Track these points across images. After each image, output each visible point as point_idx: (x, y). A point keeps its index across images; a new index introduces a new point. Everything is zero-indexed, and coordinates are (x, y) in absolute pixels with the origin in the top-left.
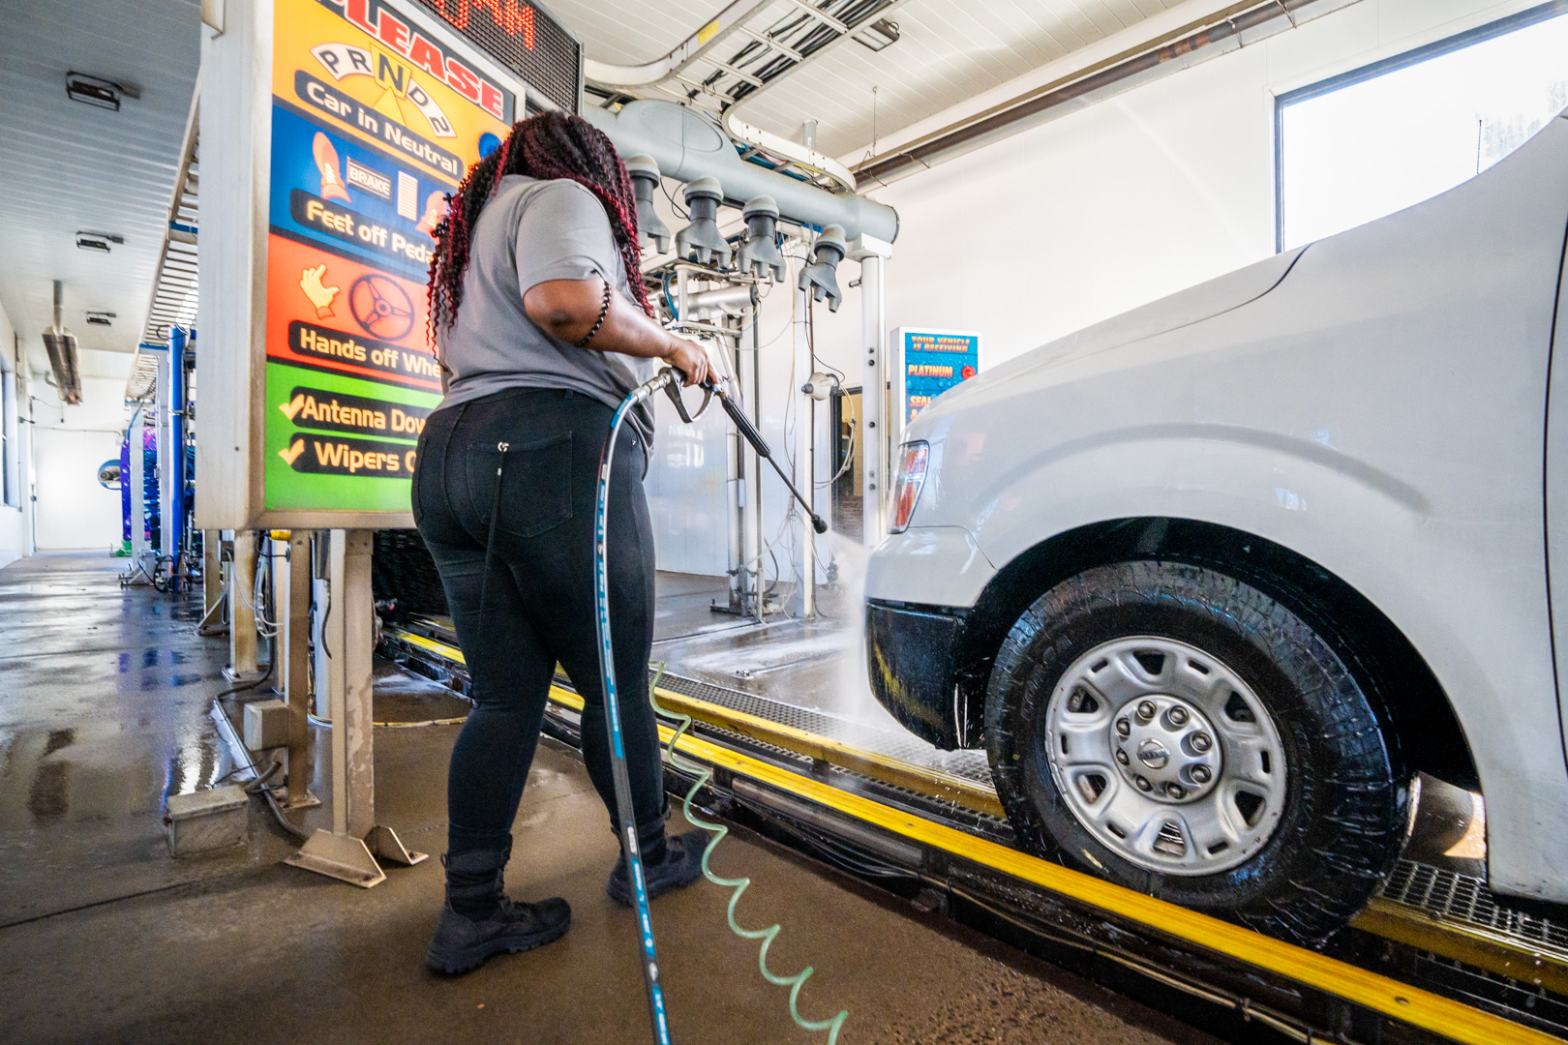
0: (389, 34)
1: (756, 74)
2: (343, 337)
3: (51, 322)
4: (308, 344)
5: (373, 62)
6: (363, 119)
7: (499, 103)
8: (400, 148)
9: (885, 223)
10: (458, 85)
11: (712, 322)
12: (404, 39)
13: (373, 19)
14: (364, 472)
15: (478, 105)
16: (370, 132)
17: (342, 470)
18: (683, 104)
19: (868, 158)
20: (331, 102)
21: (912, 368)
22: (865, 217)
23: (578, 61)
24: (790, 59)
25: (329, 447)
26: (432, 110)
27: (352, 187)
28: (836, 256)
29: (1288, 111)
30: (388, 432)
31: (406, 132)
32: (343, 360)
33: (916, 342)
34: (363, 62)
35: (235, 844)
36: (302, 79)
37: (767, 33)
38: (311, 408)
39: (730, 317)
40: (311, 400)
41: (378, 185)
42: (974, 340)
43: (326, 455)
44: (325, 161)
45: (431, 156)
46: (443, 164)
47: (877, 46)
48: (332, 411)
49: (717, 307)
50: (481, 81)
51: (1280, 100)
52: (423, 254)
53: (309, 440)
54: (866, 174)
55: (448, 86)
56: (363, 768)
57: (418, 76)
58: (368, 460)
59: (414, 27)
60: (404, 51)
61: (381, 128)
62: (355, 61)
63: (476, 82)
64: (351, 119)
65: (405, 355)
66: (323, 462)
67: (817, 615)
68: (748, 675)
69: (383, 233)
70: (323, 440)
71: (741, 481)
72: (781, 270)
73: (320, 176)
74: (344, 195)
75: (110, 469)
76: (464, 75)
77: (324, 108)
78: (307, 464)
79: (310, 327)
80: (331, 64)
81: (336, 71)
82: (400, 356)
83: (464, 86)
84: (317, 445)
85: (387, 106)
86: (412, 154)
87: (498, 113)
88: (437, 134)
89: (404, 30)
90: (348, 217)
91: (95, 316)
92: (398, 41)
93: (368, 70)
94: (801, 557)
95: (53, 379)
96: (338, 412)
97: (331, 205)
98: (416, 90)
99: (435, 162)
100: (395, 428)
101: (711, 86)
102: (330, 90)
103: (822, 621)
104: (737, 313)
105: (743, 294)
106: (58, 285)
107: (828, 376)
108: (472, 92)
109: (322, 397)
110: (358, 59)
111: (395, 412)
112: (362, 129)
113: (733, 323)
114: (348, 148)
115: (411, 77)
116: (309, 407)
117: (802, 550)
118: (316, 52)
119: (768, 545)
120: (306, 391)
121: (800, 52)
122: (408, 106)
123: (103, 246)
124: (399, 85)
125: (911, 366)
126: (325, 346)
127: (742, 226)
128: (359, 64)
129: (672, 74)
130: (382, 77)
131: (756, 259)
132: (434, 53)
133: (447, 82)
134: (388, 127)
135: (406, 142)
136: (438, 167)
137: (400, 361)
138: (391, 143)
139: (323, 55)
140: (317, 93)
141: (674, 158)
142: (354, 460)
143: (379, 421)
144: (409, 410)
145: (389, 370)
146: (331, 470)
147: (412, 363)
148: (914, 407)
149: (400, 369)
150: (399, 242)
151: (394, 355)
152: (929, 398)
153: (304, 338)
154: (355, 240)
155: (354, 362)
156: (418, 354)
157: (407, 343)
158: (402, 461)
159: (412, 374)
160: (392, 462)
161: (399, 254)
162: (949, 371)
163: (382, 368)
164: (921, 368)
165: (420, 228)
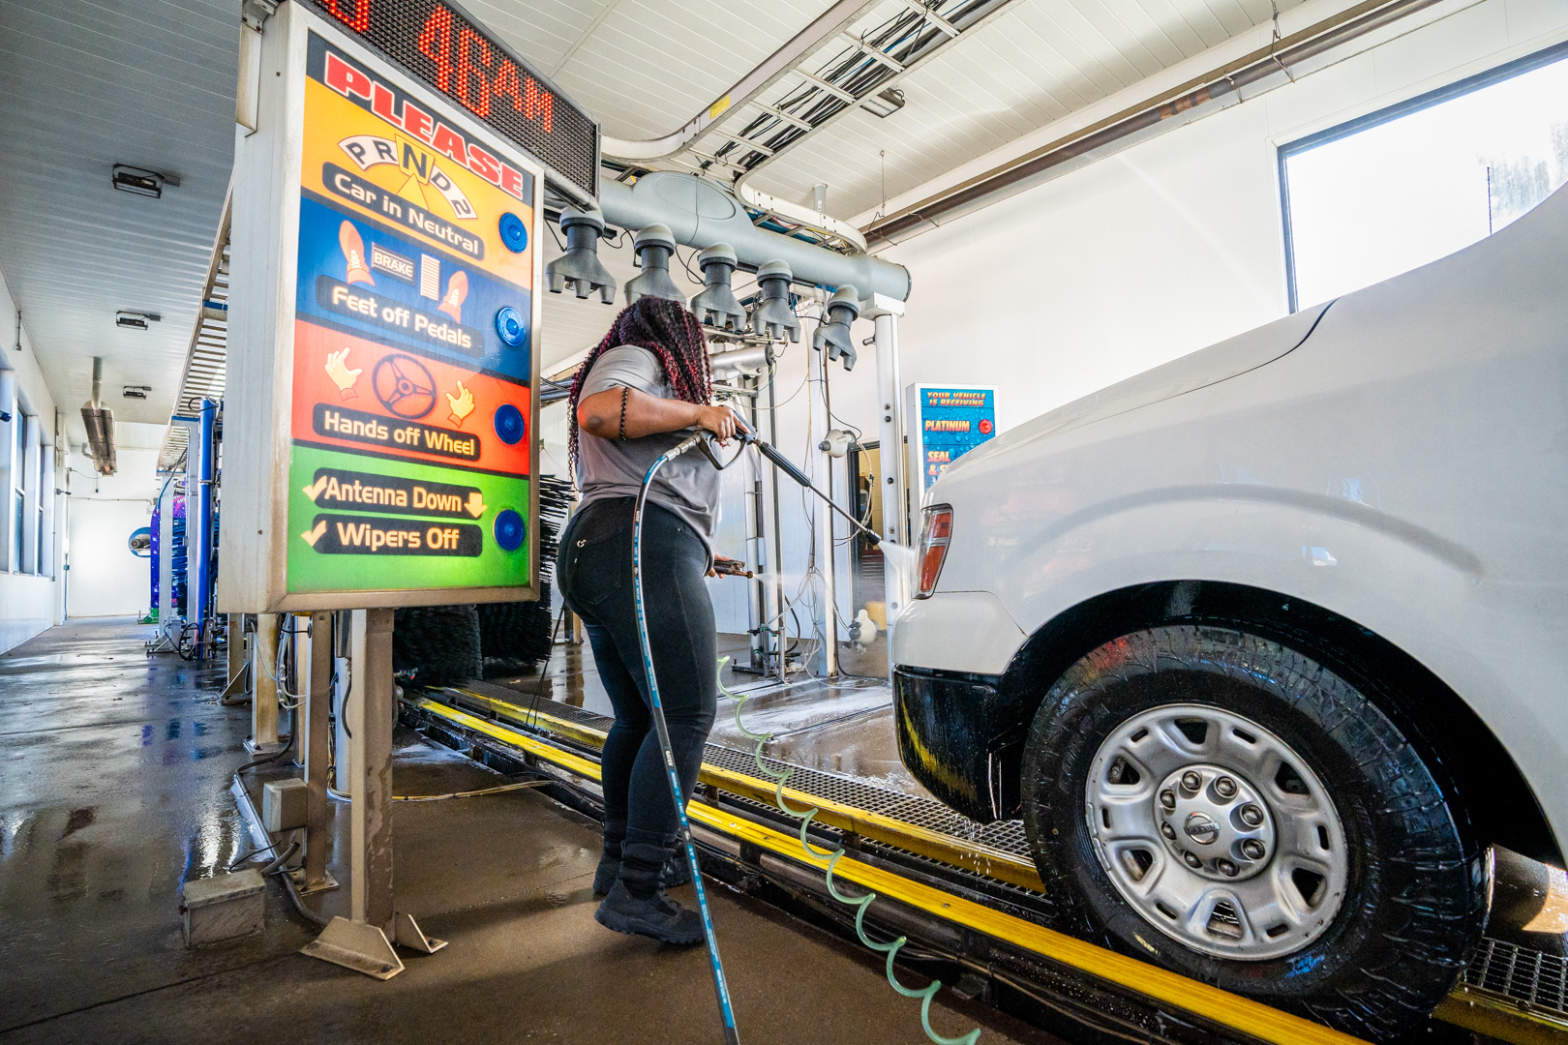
0: (414, 125)
1: (767, 144)
2: (366, 418)
3: (90, 397)
4: (332, 425)
5: (397, 151)
6: (388, 206)
7: (519, 184)
8: (423, 231)
9: (898, 282)
10: (479, 169)
11: (728, 382)
12: (428, 128)
13: (398, 111)
14: (385, 550)
15: (498, 187)
16: (393, 217)
17: (364, 550)
18: (696, 175)
19: (878, 218)
20: (358, 192)
21: (929, 424)
22: (877, 276)
23: (595, 141)
24: (799, 129)
25: (351, 527)
26: (454, 193)
27: (379, 273)
28: (850, 315)
29: (1292, 161)
30: (410, 509)
31: (429, 216)
32: (365, 440)
33: (931, 398)
34: (388, 151)
35: (251, 932)
36: (330, 171)
37: (777, 106)
38: (333, 488)
39: (746, 377)
40: (334, 481)
41: (402, 267)
42: (990, 394)
43: (348, 535)
44: (351, 247)
45: (453, 237)
46: (464, 245)
47: (883, 112)
48: (354, 491)
49: (733, 367)
50: (501, 164)
51: (1283, 151)
52: (445, 333)
53: (332, 521)
54: (877, 234)
55: (469, 170)
56: (382, 851)
57: (441, 163)
58: (390, 538)
59: (438, 117)
60: (427, 139)
61: (405, 213)
62: (380, 152)
63: (497, 165)
64: (376, 206)
65: (427, 433)
66: (345, 541)
67: (840, 672)
68: (772, 739)
69: (406, 315)
70: (346, 520)
71: (760, 539)
72: (795, 330)
73: (345, 262)
74: (369, 280)
75: (141, 537)
76: (485, 159)
77: (350, 197)
78: (330, 545)
79: (333, 409)
80: (358, 156)
81: (363, 162)
82: (422, 434)
83: (485, 169)
84: (340, 526)
85: (411, 192)
86: (434, 237)
87: (518, 194)
88: (459, 216)
89: (428, 120)
90: (372, 300)
91: (131, 390)
92: (422, 130)
93: (394, 159)
94: (823, 614)
95: (89, 451)
96: (361, 492)
97: (355, 289)
98: (439, 175)
99: (456, 243)
100: (416, 505)
101: (723, 157)
102: (356, 180)
103: (846, 679)
104: (752, 373)
105: (759, 354)
106: (97, 362)
107: (845, 433)
108: (493, 175)
109: (345, 477)
110: (383, 149)
111: (417, 490)
112: (387, 215)
113: (749, 383)
114: (372, 235)
115: (433, 164)
116: (333, 489)
117: (823, 607)
118: (343, 145)
119: (788, 603)
120: (329, 473)
121: (809, 122)
122: (431, 190)
123: (141, 324)
124: (422, 171)
125: (927, 422)
126: (348, 427)
127: (755, 289)
128: (384, 154)
129: (685, 147)
130: (406, 165)
131: (771, 321)
132: (456, 140)
133: (469, 166)
134: (412, 212)
135: (428, 225)
136: (459, 248)
137: (422, 439)
138: (414, 227)
139: (350, 147)
140: (344, 183)
141: (688, 227)
142: (377, 538)
143: (401, 499)
144: (431, 487)
145: (411, 447)
146: (352, 549)
147: (434, 440)
148: (932, 463)
149: (422, 446)
150: (421, 322)
151: (416, 433)
152: (947, 453)
153: (328, 421)
154: (378, 322)
155: (376, 442)
156: (440, 430)
157: (428, 421)
158: (423, 538)
159: (434, 451)
160: (414, 539)
161: (423, 335)
162: (966, 425)
163: (404, 446)
164: (938, 423)
165: (442, 307)
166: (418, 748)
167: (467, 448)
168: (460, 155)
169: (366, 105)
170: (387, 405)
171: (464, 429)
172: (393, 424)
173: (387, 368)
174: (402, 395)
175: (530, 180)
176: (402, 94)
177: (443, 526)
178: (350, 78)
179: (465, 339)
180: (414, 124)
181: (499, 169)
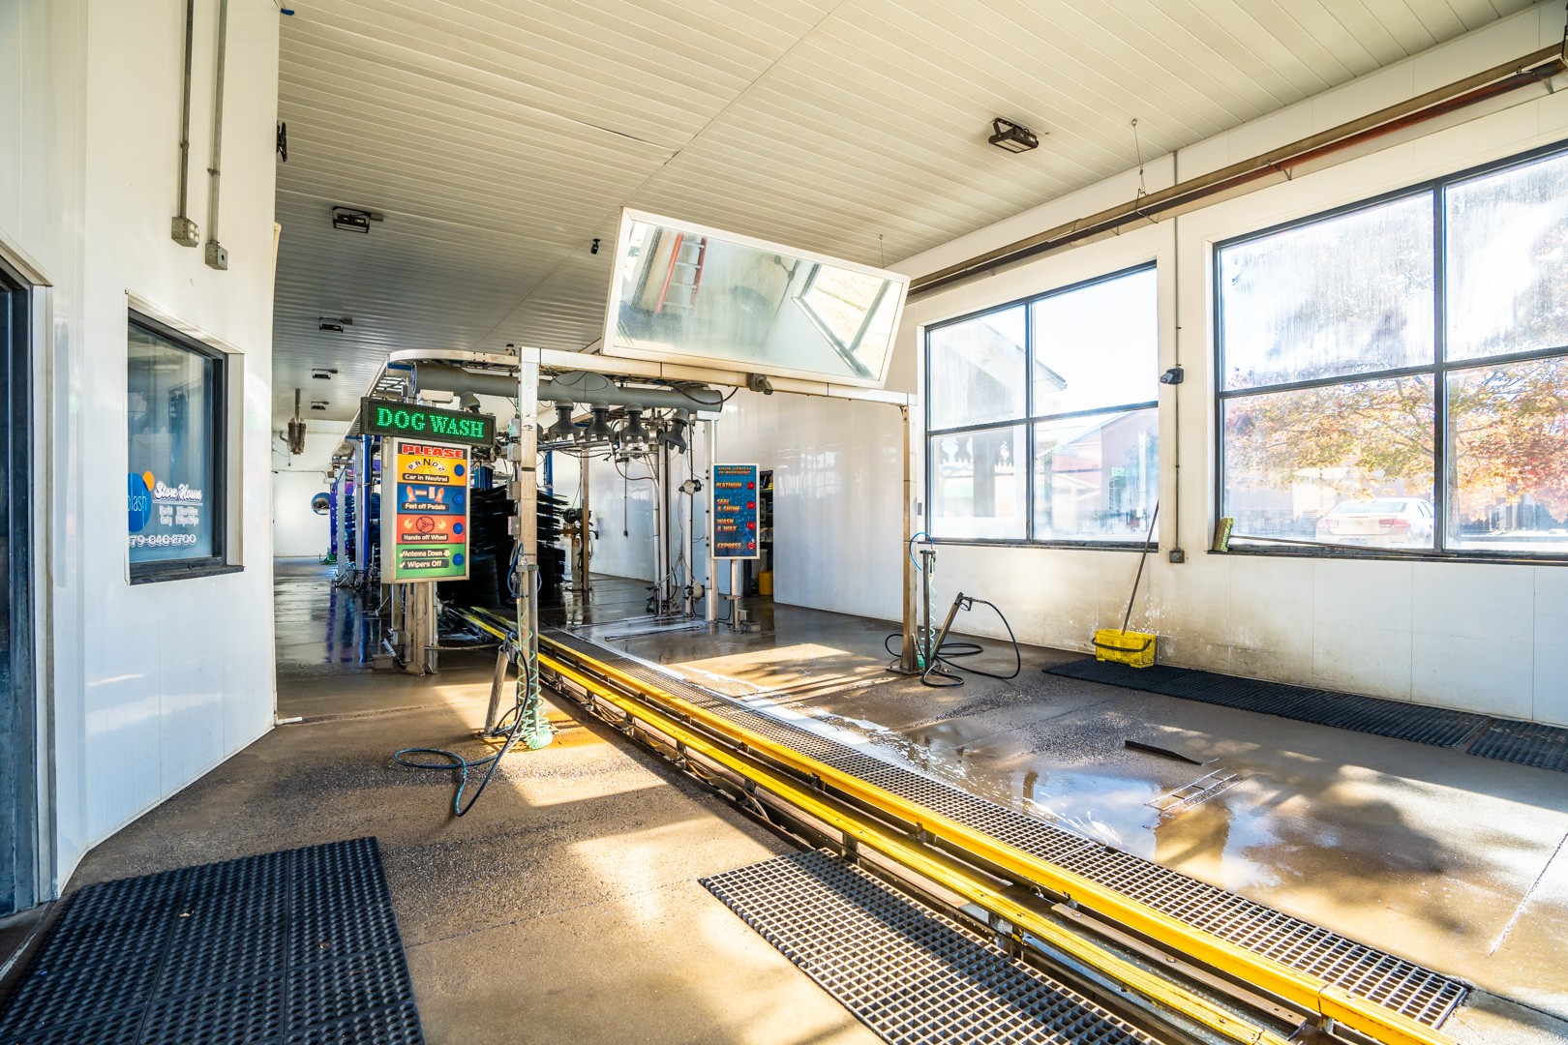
2: (414, 535)
3: (294, 416)
4: (406, 538)
5: (422, 462)
6: (419, 478)
8: (431, 481)
10: (448, 455)
13: (422, 451)
14: (420, 568)
15: (454, 458)
16: (422, 481)
17: (414, 568)
20: (411, 477)
21: (718, 484)
25: (411, 563)
26: (440, 466)
27: (417, 496)
28: (682, 424)
30: (427, 557)
31: (431, 476)
32: (414, 540)
33: (720, 470)
36: (404, 475)
40: (407, 552)
41: (424, 493)
42: (754, 468)
43: (410, 565)
44: (410, 492)
45: (440, 479)
46: (444, 480)
48: (412, 554)
53: (406, 561)
55: (444, 458)
57: (435, 459)
58: (421, 565)
59: (433, 447)
60: (431, 455)
61: (424, 478)
64: (416, 479)
69: (425, 505)
70: (410, 561)
73: (409, 497)
74: (413, 499)
75: (318, 500)
76: (450, 453)
77: (409, 480)
78: (406, 567)
79: (406, 534)
81: (413, 469)
84: (408, 563)
85: (426, 471)
86: (433, 481)
87: (462, 457)
88: (441, 472)
89: (431, 449)
90: (416, 504)
91: (316, 404)
92: (429, 453)
93: (421, 464)
97: (411, 503)
98: (435, 463)
100: (429, 555)
102: (411, 474)
106: (298, 392)
108: (452, 455)
109: (409, 550)
110: (417, 463)
111: (429, 551)
112: (420, 480)
114: (415, 487)
115: (433, 461)
116: (406, 554)
118: (408, 467)
120: (405, 550)
122: (432, 468)
124: (429, 464)
126: (410, 538)
130: (424, 465)
134: (427, 477)
135: (432, 479)
136: (441, 481)
138: (428, 481)
140: (408, 477)
142: (417, 565)
143: (424, 554)
144: (433, 550)
145: (427, 540)
146: (412, 568)
147: (433, 537)
148: (719, 505)
149: (430, 539)
150: (430, 506)
151: (429, 536)
152: (728, 500)
154: (418, 509)
155: (417, 540)
156: (435, 534)
157: (433, 532)
158: (431, 564)
159: (434, 540)
160: (428, 564)
161: (430, 509)
162: (740, 484)
163: (425, 540)
164: (724, 484)
165: (436, 500)
166: (461, 635)
167: (445, 538)
168: (441, 454)
169: (413, 454)
170: (420, 530)
171: (443, 533)
172: (421, 535)
173: (420, 521)
174: (424, 527)
175: (465, 451)
176: (422, 446)
177: (436, 560)
178: (409, 450)
179: (443, 507)
180: (426, 452)
181: (454, 453)
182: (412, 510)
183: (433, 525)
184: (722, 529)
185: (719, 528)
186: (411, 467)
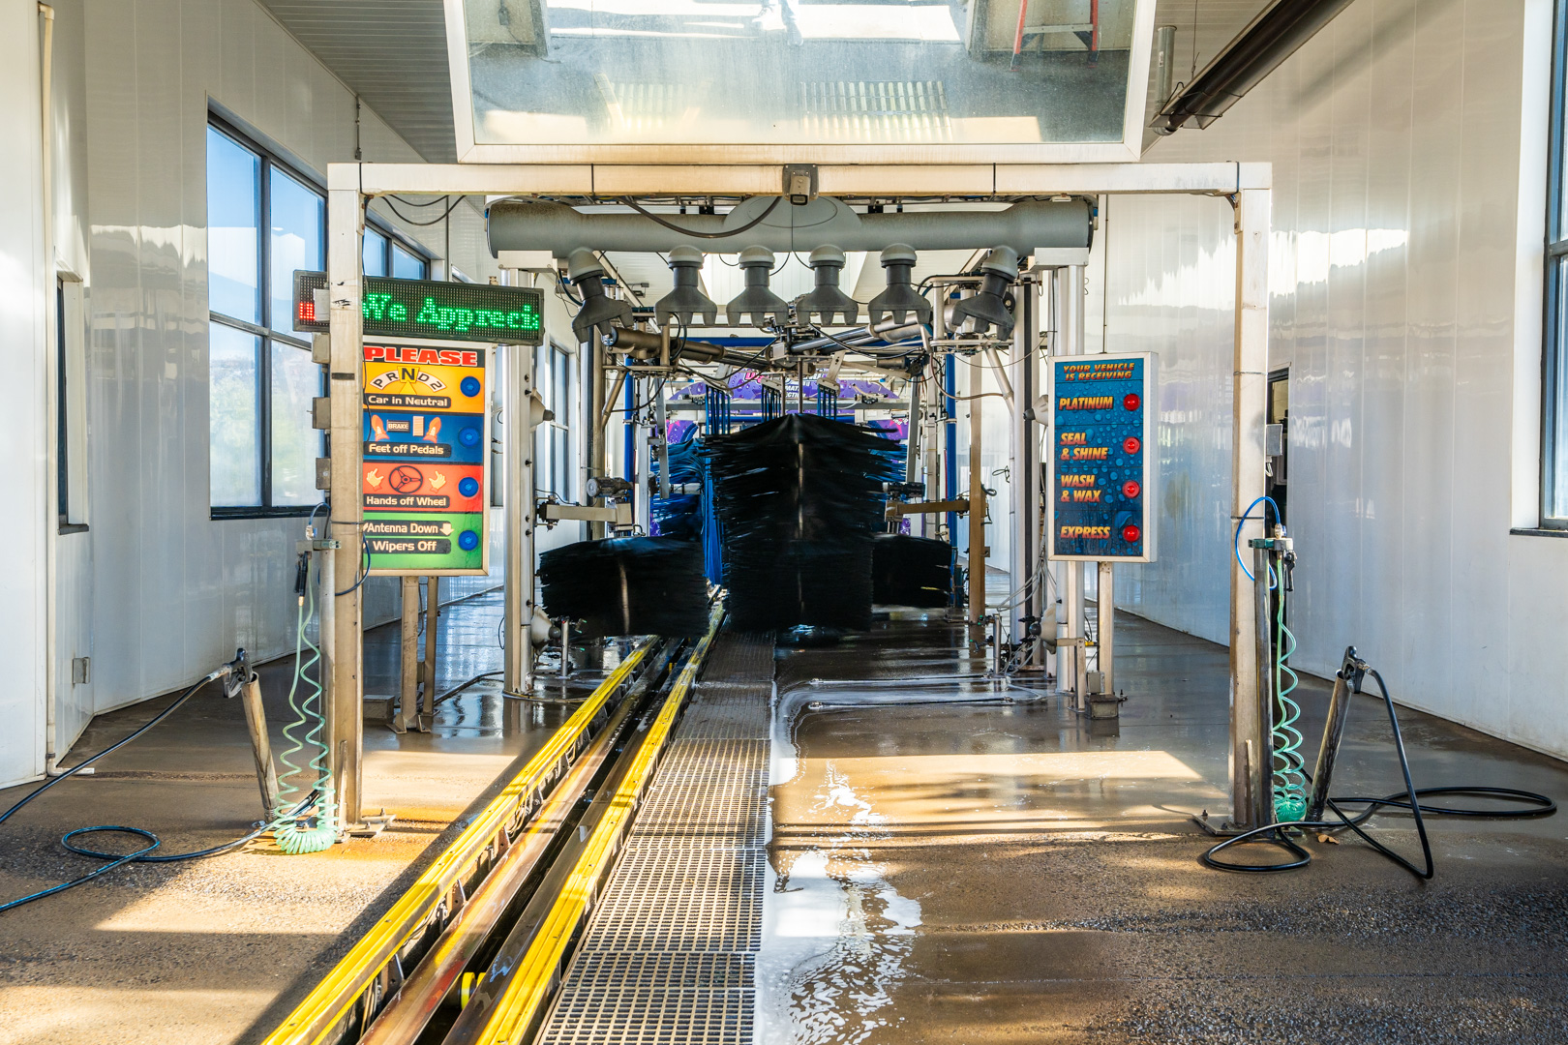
2: (385, 496)
4: (371, 502)
5: (399, 374)
6: (395, 401)
7: (474, 358)
8: (415, 406)
9: (1073, 223)
10: (447, 362)
12: (414, 356)
13: (398, 355)
14: (396, 552)
16: (398, 405)
17: (386, 552)
20: (380, 400)
21: (1064, 402)
25: (379, 543)
26: (433, 380)
30: (409, 533)
31: (417, 397)
32: (386, 506)
33: (1066, 372)
34: (394, 376)
36: (366, 397)
38: (371, 528)
40: (371, 524)
41: (404, 426)
42: (1139, 362)
43: (377, 546)
45: (431, 403)
46: (438, 404)
48: (381, 528)
50: (461, 354)
53: (371, 540)
55: (441, 365)
57: (425, 369)
58: (398, 547)
59: (419, 347)
60: (415, 361)
61: (404, 401)
62: (390, 378)
63: (458, 355)
64: (389, 403)
65: (418, 499)
66: (377, 548)
69: (406, 447)
70: (377, 540)
74: (386, 437)
76: (450, 356)
79: (370, 495)
80: (379, 385)
81: (381, 386)
82: (415, 499)
83: (450, 360)
84: (374, 543)
85: (407, 390)
86: (421, 406)
87: (474, 364)
88: (435, 390)
89: (414, 352)
92: (412, 358)
93: (397, 378)
96: (384, 528)
98: (423, 375)
99: (433, 405)
100: (412, 531)
102: (378, 395)
108: (457, 361)
109: (376, 522)
110: (391, 376)
111: (412, 525)
112: (395, 405)
114: (388, 416)
115: (419, 371)
118: (372, 383)
120: (369, 521)
122: (419, 383)
124: (412, 378)
125: (1061, 400)
126: (377, 501)
128: (392, 378)
130: (403, 378)
132: (432, 354)
133: (440, 363)
134: (407, 399)
135: (417, 402)
136: (436, 406)
137: (415, 502)
138: (409, 405)
139: (375, 383)
140: (373, 399)
142: (391, 547)
143: (405, 529)
144: (420, 523)
145: (409, 506)
146: (380, 552)
147: (421, 501)
148: (1065, 446)
149: (415, 504)
150: (414, 448)
151: (412, 499)
152: (1083, 435)
153: (368, 500)
154: (392, 454)
155: (391, 506)
156: (425, 496)
157: (420, 492)
158: (416, 546)
159: (422, 506)
160: (411, 547)
161: (416, 454)
162: (1108, 401)
163: (406, 506)
164: (1075, 401)
165: (425, 438)
167: (442, 502)
168: (434, 359)
169: (382, 360)
170: (397, 489)
171: (439, 493)
172: (398, 497)
173: (396, 475)
174: (404, 484)
175: (481, 353)
176: (399, 347)
177: (427, 541)
178: (374, 352)
179: (441, 451)
180: (407, 357)
181: (460, 356)
182: (381, 454)
183: (421, 480)
184: (1071, 495)
185: (1065, 493)
186: (378, 383)
